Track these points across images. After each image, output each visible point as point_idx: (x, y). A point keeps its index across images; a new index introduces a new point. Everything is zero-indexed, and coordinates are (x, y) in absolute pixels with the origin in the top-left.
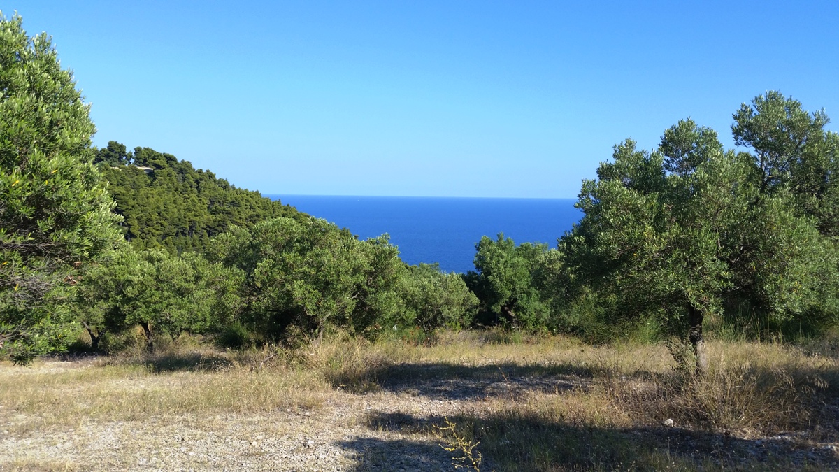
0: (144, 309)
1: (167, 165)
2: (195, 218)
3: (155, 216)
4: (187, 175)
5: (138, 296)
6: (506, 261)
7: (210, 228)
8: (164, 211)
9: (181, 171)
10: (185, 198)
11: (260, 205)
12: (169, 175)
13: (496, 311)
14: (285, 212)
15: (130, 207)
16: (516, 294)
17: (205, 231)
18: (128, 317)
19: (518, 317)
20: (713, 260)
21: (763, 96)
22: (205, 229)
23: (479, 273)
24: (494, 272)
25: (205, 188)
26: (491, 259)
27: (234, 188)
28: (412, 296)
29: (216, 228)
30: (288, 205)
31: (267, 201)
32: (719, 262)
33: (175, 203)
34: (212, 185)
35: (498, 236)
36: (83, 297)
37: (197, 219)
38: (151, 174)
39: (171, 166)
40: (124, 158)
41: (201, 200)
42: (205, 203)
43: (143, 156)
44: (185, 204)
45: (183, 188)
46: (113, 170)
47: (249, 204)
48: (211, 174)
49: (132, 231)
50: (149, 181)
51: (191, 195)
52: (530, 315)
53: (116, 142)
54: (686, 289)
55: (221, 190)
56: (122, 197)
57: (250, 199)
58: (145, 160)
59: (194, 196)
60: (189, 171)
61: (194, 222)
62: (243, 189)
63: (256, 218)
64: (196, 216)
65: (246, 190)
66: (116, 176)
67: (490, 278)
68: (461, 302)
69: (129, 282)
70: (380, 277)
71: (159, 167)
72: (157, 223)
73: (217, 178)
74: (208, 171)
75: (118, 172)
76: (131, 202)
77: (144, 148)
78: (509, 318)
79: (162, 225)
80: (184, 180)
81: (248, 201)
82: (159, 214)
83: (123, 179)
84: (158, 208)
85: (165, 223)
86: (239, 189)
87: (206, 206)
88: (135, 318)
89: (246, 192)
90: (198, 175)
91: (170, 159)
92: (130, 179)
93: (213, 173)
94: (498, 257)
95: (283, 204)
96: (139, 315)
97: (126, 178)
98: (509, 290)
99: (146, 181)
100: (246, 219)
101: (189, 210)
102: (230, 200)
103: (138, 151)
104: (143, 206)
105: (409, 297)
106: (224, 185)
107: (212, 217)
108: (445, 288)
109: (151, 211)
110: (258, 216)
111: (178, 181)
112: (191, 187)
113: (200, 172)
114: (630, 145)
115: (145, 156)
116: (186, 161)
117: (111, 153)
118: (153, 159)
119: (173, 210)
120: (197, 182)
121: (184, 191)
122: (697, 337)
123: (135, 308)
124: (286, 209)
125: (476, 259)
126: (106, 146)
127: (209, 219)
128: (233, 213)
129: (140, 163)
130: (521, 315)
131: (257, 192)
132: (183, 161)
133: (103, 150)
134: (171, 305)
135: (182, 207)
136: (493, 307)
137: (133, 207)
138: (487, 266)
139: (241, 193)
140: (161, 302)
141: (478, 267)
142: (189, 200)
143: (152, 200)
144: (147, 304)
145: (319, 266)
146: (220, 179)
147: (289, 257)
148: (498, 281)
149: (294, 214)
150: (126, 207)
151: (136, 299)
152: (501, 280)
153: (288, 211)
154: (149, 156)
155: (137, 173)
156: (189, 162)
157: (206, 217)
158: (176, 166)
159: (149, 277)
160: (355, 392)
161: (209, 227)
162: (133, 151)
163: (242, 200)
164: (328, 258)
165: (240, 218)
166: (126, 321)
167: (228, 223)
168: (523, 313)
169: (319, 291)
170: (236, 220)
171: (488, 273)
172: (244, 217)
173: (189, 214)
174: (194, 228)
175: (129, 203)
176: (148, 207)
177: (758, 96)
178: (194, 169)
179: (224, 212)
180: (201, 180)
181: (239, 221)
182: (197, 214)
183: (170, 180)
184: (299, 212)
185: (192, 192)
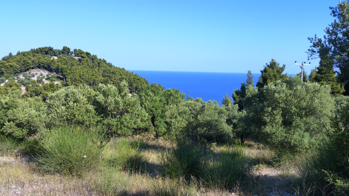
1: (86, 57)
2: (95, 79)
3: (78, 78)
4: (94, 61)
8: (82, 75)
9: (93, 59)
10: (93, 70)
11: (124, 74)
12: (87, 61)
14: (134, 77)
15: (68, 74)
25: (101, 66)
27: (114, 66)
29: (104, 83)
30: (136, 74)
31: (127, 72)
33: (87, 72)
34: (105, 65)
37: (96, 79)
38: (80, 60)
39: (88, 57)
40: (70, 53)
41: (99, 71)
42: (101, 72)
43: (77, 53)
44: (92, 73)
45: (92, 66)
46: (63, 58)
47: (119, 73)
48: (105, 61)
49: (68, 84)
50: (78, 63)
51: (95, 69)
53: (66, 47)
55: (109, 68)
56: (65, 69)
57: (120, 71)
59: (96, 70)
60: (95, 59)
61: (95, 80)
63: (122, 79)
64: (96, 78)
65: (119, 67)
66: (64, 61)
71: (83, 57)
72: (79, 80)
73: (107, 62)
74: (103, 59)
75: (65, 59)
76: (69, 72)
77: (78, 49)
80: (93, 63)
81: (119, 72)
82: (80, 76)
83: (67, 62)
84: (80, 74)
85: (82, 81)
86: (116, 67)
87: (101, 74)
89: (119, 69)
90: (99, 61)
91: (88, 54)
92: (70, 62)
93: (106, 60)
95: (134, 74)
97: (68, 61)
99: (77, 63)
100: (118, 79)
101: (93, 75)
102: (112, 72)
103: (75, 50)
106: (110, 65)
107: (103, 78)
109: (77, 75)
110: (123, 78)
111: (90, 63)
112: (96, 66)
113: (100, 60)
115: (78, 53)
116: (94, 55)
117: (64, 51)
118: (81, 54)
119: (86, 75)
120: (99, 64)
121: (93, 67)
124: (135, 76)
127: (101, 79)
128: (112, 77)
129: (76, 55)
131: (124, 68)
132: (93, 55)
133: (62, 50)
135: (90, 74)
139: (117, 68)
142: (94, 71)
143: (78, 71)
146: (108, 63)
149: (139, 78)
150: (66, 73)
153: (136, 76)
154: (80, 52)
155: (74, 59)
156: (96, 55)
157: (100, 78)
158: (90, 57)
161: (101, 82)
162: (73, 51)
163: (117, 72)
165: (115, 79)
167: (109, 81)
170: (113, 80)
172: (117, 78)
173: (93, 77)
174: (95, 83)
175: (68, 72)
176: (75, 74)
178: (98, 59)
179: (108, 76)
180: (100, 63)
181: (114, 80)
182: (96, 77)
183: (87, 63)
184: (140, 77)
185: (96, 68)
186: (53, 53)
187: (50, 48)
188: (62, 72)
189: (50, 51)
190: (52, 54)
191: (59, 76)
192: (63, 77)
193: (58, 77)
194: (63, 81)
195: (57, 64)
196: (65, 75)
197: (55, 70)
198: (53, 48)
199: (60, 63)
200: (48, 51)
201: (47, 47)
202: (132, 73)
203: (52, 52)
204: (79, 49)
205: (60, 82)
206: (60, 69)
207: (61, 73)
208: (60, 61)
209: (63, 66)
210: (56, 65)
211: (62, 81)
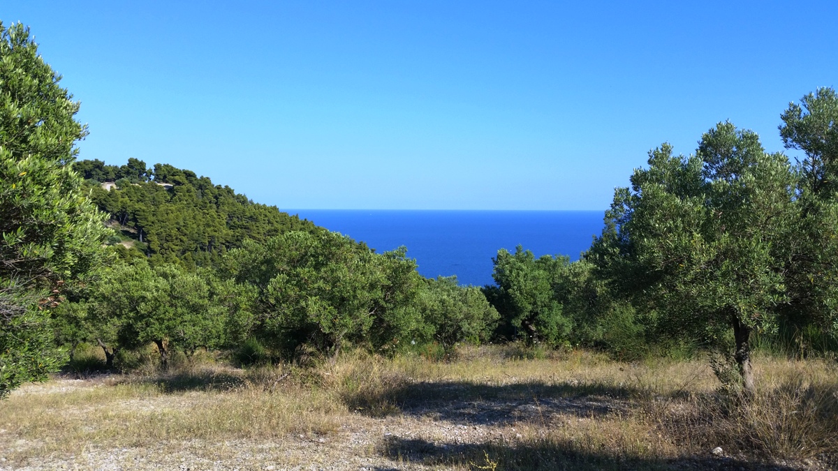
0: (157, 325)
1: (186, 182)
2: (214, 233)
3: (174, 232)
4: (206, 191)
5: (151, 313)
6: (526, 274)
7: (229, 243)
8: (184, 226)
9: (200, 187)
10: (204, 213)
11: (278, 220)
12: (189, 191)
13: (516, 325)
14: (302, 226)
15: (150, 223)
16: (537, 307)
17: (224, 246)
18: (141, 334)
19: (539, 331)
20: (767, 272)
21: (813, 94)
22: (223, 244)
23: (498, 286)
24: (514, 285)
25: (223, 204)
26: (511, 272)
27: (251, 202)
28: (431, 311)
29: (235, 242)
30: (305, 220)
31: (284, 215)
32: (773, 274)
33: (194, 218)
34: (231, 201)
35: (517, 248)
36: (96, 314)
37: (216, 234)
38: (170, 190)
39: (191, 182)
40: (144, 175)
41: (219, 215)
42: (224, 218)
43: (162, 173)
44: (204, 220)
45: (202, 203)
46: (133, 187)
47: (267, 219)
48: (230, 189)
49: (152, 247)
50: (169, 198)
51: (210, 211)
52: (551, 329)
53: (136, 159)
54: (738, 304)
55: (240, 206)
56: (142, 213)
57: (268, 214)
58: (165, 177)
59: (213, 212)
60: (208, 187)
61: (212, 237)
62: (262, 203)
63: (274, 233)
64: (215, 231)
65: (264, 205)
66: (136, 193)
67: (510, 291)
68: (481, 316)
69: (143, 298)
70: (398, 293)
71: (178, 183)
72: (176, 239)
73: (236, 193)
74: (227, 187)
75: (138, 189)
76: (151, 218)
77: (164, 165)
78: (530, 332)
79: (181, 241)
80: (203, 196)
81: (266, 216)
82: (178, 229)
83: (143, 195)
84: (177, 223)
85: (184, 239)
86: (258, 204)
87: (224, 222)
88: (148, 335)
89: (264, 207)
90: (217, 190)
91: (189, 175)
92: (150, 196)
93: (232, 189)
94: (517, 269)
95: (301, 219)
96: (152, 332)
97: (146, 194)
98: (530, 304)
99: (165, 197)
100: (264, 234)
101: (209, 226)
102: (249, 215)
103: (158, 167)
104: (163, 222)
105: (428, 312)
106: (242, 200)
107: (231, 232)
108: (465, 302)
109: (171, 226)
110: (276, 231)
111: (197, 197)
112: (210, 202)
113: (219, 188)
114: (666, 149)
115: (164, 173)
116: (204, 177)
117: (131, 170)
118: (173, 175)
119: (192, 226)
120: (216, 197)
121: (204, 206)
122: (743, 356)
123: (148, 325)
124: (303, 224)
125: (495, 272)
126: (126, 163)
127: (227, 234)
128: (252, 227)
129: (160, 179)
130: (543, 329)
131: (275, 207)
132: (202, 177)
133: (123, 167)
134: (186, 321)
135: (201, 223)
136: (513, 321)
137: (153, 223)
138: (507, 280)
139: (259, 207)
140: (175, 319)
141: (497, 280)
142: (208, 216)
143: (171, 216)
144: (161, 320)
145: (335, 282)
146: (239, 195)
147: (304, 272)
148: (518, 295)
149: (312, 228)
150: (146, 223)
151: (149, 316)
152: (521, 293)
153: (306, 225)
154: (169, 172)
155: (157, 189)
156: (208, 178)
157: (224, 232)
158: (195, 182)
159: (163, 293)
160: (373, 416)
161: (227, 242)
162: (153, 168)
163: (260, 215)
164: (344, 273)
165: (258, 233)
166: (139, 338)
167: (246, 238)
168: (545, 327)
169: (335, 308)
170: (254, 235)
171: (508, 286)
172: (262, 232)
173: (209, 229)
174: (213, 244)
175: (149, 219)
176: (167, 223)
177: (808, 94)
178: (213, 185)
179: (243, 227)
180: (220, 195)
181: (257, 236)
182: (216, 229)
183: (189, 195)
184: (316, 227)
185: (211, 207)
186: (103, 174)
187: (98, 164)
188: (135, 220)
189: (97, 170)
190: (102, 177)
191: (128, 229)
192: (136, 232)
193: (125, 233)
194: (139, 240)
195: (122, 202)
196: (144, 227)
197: (118, 217)
198: (103, 163)
199: (127, 198)
200: (91, 170)
201: (89, 161)
202: (297, 217)
203: (101, 173)
204: (166, 164)
205: (131, 243)
206: (131, 213)
207: (134, 223)
208: (127, 194)
209: (137, 206)
210: (119, 203)
211: (134, 240)
